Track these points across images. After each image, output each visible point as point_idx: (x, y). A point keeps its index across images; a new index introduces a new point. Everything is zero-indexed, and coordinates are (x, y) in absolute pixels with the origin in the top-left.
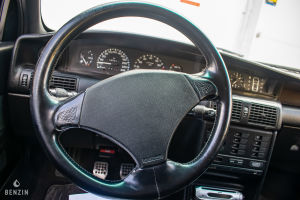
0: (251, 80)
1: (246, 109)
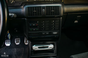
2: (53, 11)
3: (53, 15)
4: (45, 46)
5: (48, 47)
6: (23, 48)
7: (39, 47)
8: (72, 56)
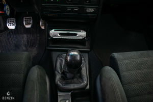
4: (71, 32)
5: (76, 34)
6: (38, 35)
7: (60, 34)
8: (114, 54)
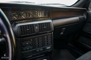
0: (37, 12)
1: (37, 27)
2: (45, 27)
3: (46, 31)
